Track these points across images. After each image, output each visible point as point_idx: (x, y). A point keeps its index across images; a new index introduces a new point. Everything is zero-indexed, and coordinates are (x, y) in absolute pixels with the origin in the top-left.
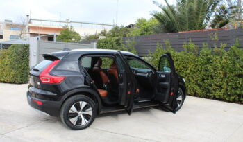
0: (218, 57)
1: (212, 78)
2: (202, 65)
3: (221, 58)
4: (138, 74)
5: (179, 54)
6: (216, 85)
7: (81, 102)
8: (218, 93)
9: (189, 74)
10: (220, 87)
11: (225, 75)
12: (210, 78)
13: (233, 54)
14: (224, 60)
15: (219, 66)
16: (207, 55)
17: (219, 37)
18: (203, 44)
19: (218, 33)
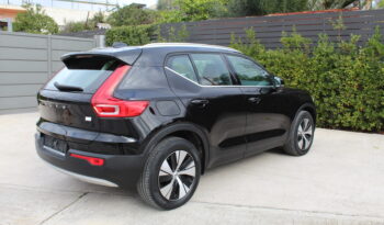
0: (349, 58)
1: (338, 93)
2: (319, 72)
3: (353, 59)
6: (345, 106)
7: (177, 152)
8: (348, 118)
10: (351, 108)
11: (360, 87)
12: (333, 93)
13: (373, 51)
14: (359, 63)
15: (352, 72)
16: (327, 55)
17: (345, 23)
18: (320, 35)
19: (343, 17)
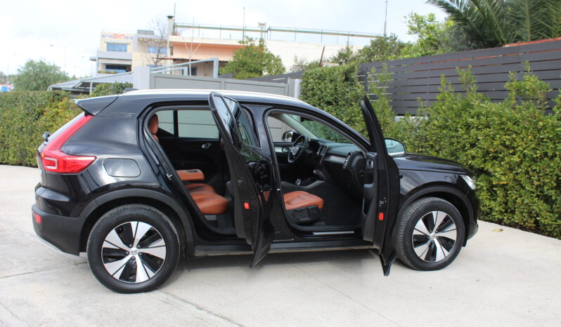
4: (333, 159)
5: (495, 107)
9: (519, 165)
